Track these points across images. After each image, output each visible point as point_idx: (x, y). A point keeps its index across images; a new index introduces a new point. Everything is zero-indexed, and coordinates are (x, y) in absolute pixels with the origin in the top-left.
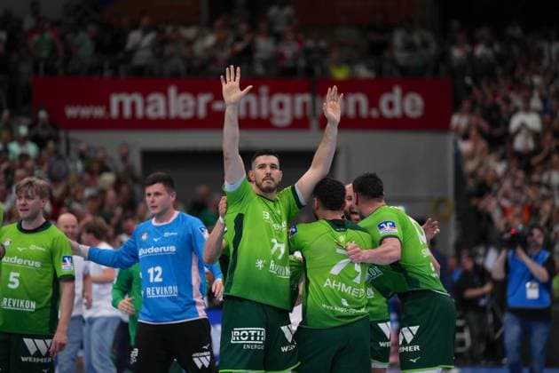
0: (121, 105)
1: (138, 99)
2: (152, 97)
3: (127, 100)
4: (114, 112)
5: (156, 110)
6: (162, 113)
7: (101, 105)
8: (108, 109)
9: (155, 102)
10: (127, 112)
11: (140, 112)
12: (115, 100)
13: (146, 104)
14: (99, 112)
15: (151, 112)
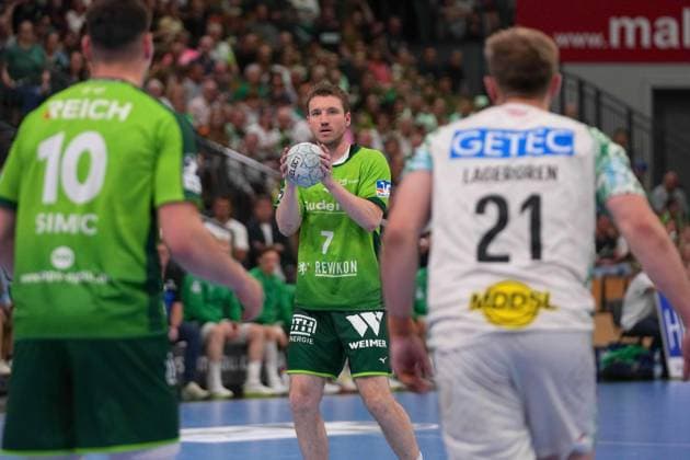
0: (623, 31)
1: (644, 24)
2: (660, 22)
3: (630, 25)
4: (615, 40)
5: (666, 38)
6: (674, 41)
7: (597, 32)
8: (607, 37)
9: (666, 27)
10: (630, 40)
11: (646, 41)
12: (615, 25)
13: (653, 30)
14: (595, 40)
15: (659, 41)
